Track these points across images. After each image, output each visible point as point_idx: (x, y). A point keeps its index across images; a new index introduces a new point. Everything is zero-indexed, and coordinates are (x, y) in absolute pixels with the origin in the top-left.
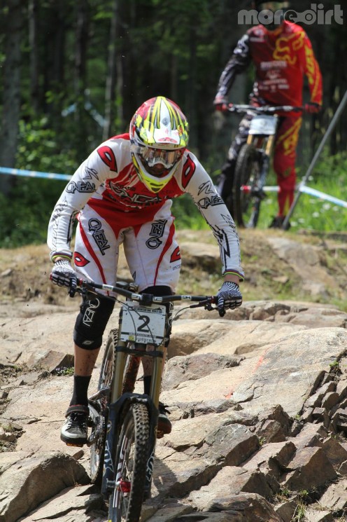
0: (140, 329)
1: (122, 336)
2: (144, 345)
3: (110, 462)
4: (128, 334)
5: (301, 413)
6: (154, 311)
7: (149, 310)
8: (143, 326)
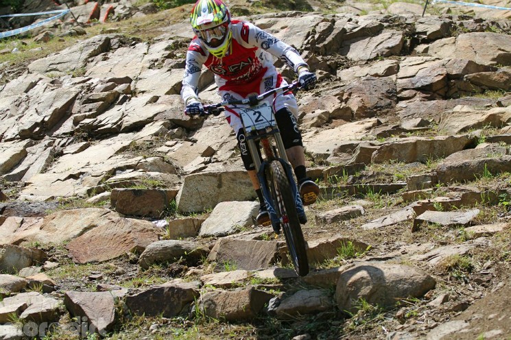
0: (256, 121)
1: (247, 130)
2: (264, 130)
3: (271, 208)
4: (250, 127)
5: (302, 47)
6: (262, 106)
7: (258, 108)
8: (258, 117)
